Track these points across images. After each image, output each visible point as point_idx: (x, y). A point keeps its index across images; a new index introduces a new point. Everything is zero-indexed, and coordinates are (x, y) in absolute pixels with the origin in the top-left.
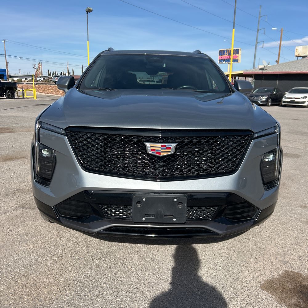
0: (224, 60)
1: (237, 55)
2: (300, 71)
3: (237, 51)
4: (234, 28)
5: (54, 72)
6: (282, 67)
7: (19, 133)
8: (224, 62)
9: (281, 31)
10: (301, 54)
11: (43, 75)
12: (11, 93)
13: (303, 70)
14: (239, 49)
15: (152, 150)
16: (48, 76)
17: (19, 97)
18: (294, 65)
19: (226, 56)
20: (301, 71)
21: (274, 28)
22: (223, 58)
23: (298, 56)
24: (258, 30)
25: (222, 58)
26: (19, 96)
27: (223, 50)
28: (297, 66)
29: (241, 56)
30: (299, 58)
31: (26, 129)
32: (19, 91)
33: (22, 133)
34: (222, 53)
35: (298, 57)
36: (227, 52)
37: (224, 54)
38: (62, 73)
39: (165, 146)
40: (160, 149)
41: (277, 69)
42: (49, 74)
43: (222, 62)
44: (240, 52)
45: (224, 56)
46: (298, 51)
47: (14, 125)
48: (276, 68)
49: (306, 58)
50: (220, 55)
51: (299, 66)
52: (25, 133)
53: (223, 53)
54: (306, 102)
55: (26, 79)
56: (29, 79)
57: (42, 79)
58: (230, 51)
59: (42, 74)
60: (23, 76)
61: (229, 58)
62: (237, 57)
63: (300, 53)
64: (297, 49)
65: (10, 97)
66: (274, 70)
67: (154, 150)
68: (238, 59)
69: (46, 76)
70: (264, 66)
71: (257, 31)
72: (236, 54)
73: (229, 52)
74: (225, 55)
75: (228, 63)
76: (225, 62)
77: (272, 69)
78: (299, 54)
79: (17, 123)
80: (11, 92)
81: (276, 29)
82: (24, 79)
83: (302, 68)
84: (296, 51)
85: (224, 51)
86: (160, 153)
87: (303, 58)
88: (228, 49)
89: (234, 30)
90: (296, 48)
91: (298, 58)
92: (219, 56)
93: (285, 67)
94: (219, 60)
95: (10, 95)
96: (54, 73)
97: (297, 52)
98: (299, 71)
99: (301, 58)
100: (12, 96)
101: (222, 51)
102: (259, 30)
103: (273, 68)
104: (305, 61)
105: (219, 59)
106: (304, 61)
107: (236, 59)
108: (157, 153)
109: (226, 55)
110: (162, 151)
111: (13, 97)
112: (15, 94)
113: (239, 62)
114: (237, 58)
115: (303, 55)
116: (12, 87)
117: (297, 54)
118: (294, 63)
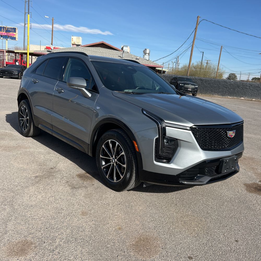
0: (2, 36)
1: (14, 33)
9: (53, 20)
14: (15, 28)
22: (1, 34)
24: (25, 13)
29: (18, 35)
30: (74, 46)
36: (4, 29)
44: (17, 31)
49: (80, 46)
61: (6, 35)
63: (75, 42)
64: (72, 39)
68: (15, 38)
74: (2, 31)
75: (6, 39)
76: (3, 38)
81: (48, 17)
87: (78, 46)
90: (72, 37)
113: (16, 40)
114: (14, 36)
115: (77, 44)
117: (73, 42)
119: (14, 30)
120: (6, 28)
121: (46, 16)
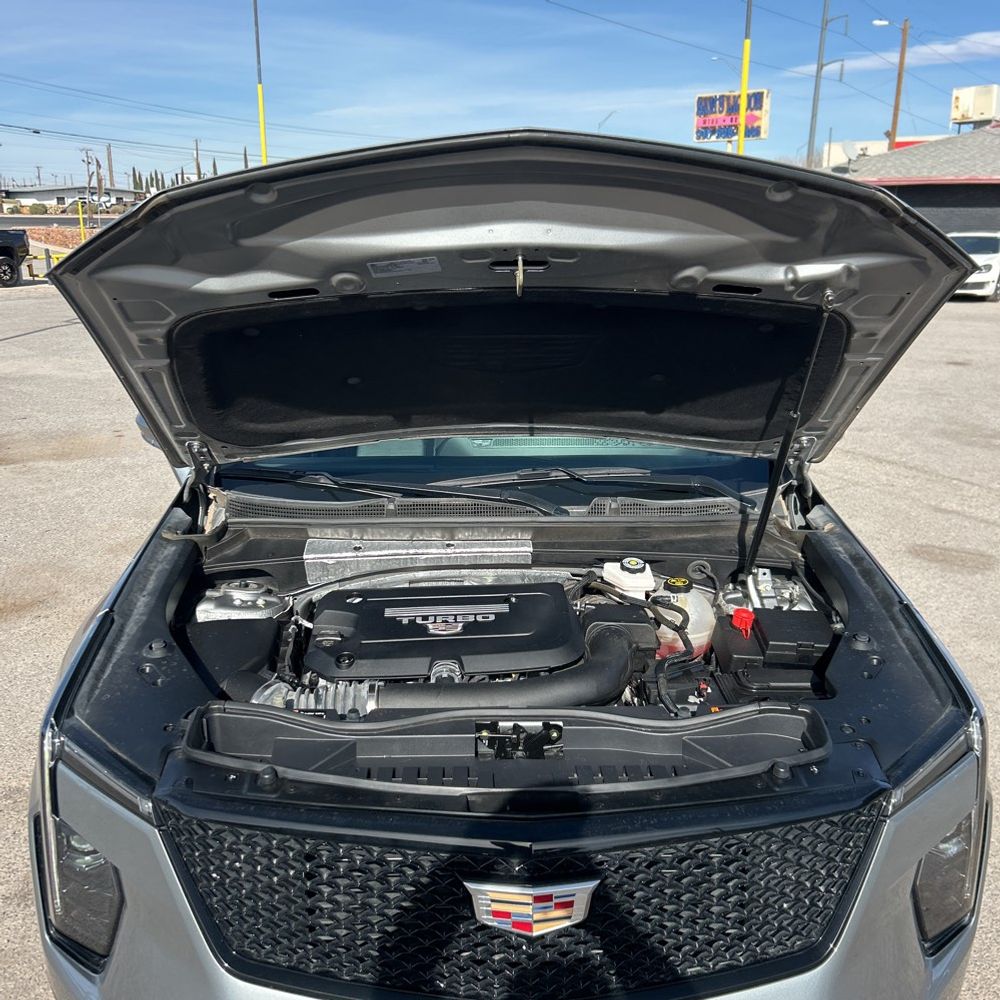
0: (713, 132)
1: (757, 113)
2: (967, 177)
3: (756, 100)
4: (747, 37)
5: (154, 176)
6: (908, 162)
7: (31, 464)
8: (714, 138)
9: (904, 31)
10: (970, 115)
11: (118, 186)
12: (11, 267)
13: (979, 171)
14: (761, 94)
15: (496, 914)
16: (132, 189)
17: (36, 279)
18: (948, 154)
19: (720, 117)
20: (973, 173)
21: (881, 20)
22: (711, 125)
23: (959, 118)
24: (825, 23)
25: (705, 122)
26: (37, 276)
27: (711, 98)
28: (957, 157)
29: (768, 115)
30: (966, 129)
31: (54, 444)
32: (35, 258)
33: (42, 464)
34: (706, 105)
35: (960, 124)
36: (722, 105)
37: (711, 109)
38: (180, 177)
39: (548, 898)
40: (528, 910)
41: (890, 167)
42: (137, 183)
43: (705, 137)
44: (766, 102)
45: (713, 116)
46: (960, 104)
47: (16, 428)
48: (889, 164)
49: (988, 127)
50: (698, 114)
51: (967, 156)
52: (52, 464)
53: (709, 108)
54: (988, 282)
55: (61, 200)
56: (68, 201)
57: (114, 201)
58: (732, 99)
59: (112, 184)
60: (50, 193)
61: (728, 123)
62: (757, 119)
63: (968, 111)
64: (957, 98)
65: (8, 280)
66: (883, 172)
67: (507, 915)
68: (759, 127)
69: (125, 188)
70: (850, 160)
71: (819, 24)
72: (752, 110)
73: (728, 104)
74: (715, 112)
75: (727, 139)
76: (717, 137)
77: (874, 169)
78: (963, 116)
79: (24, 414)
80: (8, 265)
81: (885, 23)
82: (54, 202)
83: (975, 166)
84: (953, 106)
85: (712, 100)
86: (528, 926)
87: (979, 127)
88: (727, 94)
89: (748, 42)
90: (955, 93)
91: (962, 126)
92: (696, 118)
93: (919, 159)
94: (698, 132)
95: (5, 275)
96: (152, 179)
97: (957, 107)
98: (966, 173)
99: (972, 126)
100: (11, 278)
101: (706, 99)
102: (827, 22)
103: (879, 165)
104: (985, 140)
105: (698, 128)
106: (980, 139)
107: (752, 127)
108: (516, 925)
109: (721, 112)
110: (537, 917)
111: (17, 280)
112: (24, 268)
113: (763, 135)
114: (756, 125)
115: (976, 118)
116: (12, 249)
117: (956, 114)
118: (949, 146)
119: (755, 103)
120: (728, 98)
121: (877, 22)
